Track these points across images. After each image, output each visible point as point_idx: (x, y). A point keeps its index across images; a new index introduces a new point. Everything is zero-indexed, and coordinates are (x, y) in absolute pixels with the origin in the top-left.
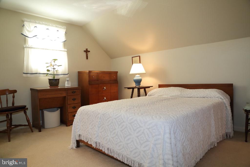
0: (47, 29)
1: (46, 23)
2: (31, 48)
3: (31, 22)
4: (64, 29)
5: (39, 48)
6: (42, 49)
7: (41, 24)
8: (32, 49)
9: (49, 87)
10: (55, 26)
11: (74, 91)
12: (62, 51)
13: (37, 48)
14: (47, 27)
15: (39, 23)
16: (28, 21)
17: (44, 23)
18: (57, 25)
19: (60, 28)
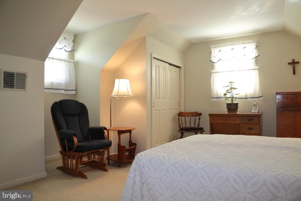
0: (232, 49)
1: (231, 43)
2: (217, 72)
3: (216, 47)
4: (253, 42)
5: (224, 72)
6: (228, 72)
7: (226, 46)
8: (218, 74)
9: (227, 112)
10: (241, 43)
11: (250, 119)
12: (251, 70)
13: (222, 72)
14: (232, 47)
15: (224, 46)
16: (213, 48)
17: (228, 44)
18: (243, 42)
19: (247, 43)
